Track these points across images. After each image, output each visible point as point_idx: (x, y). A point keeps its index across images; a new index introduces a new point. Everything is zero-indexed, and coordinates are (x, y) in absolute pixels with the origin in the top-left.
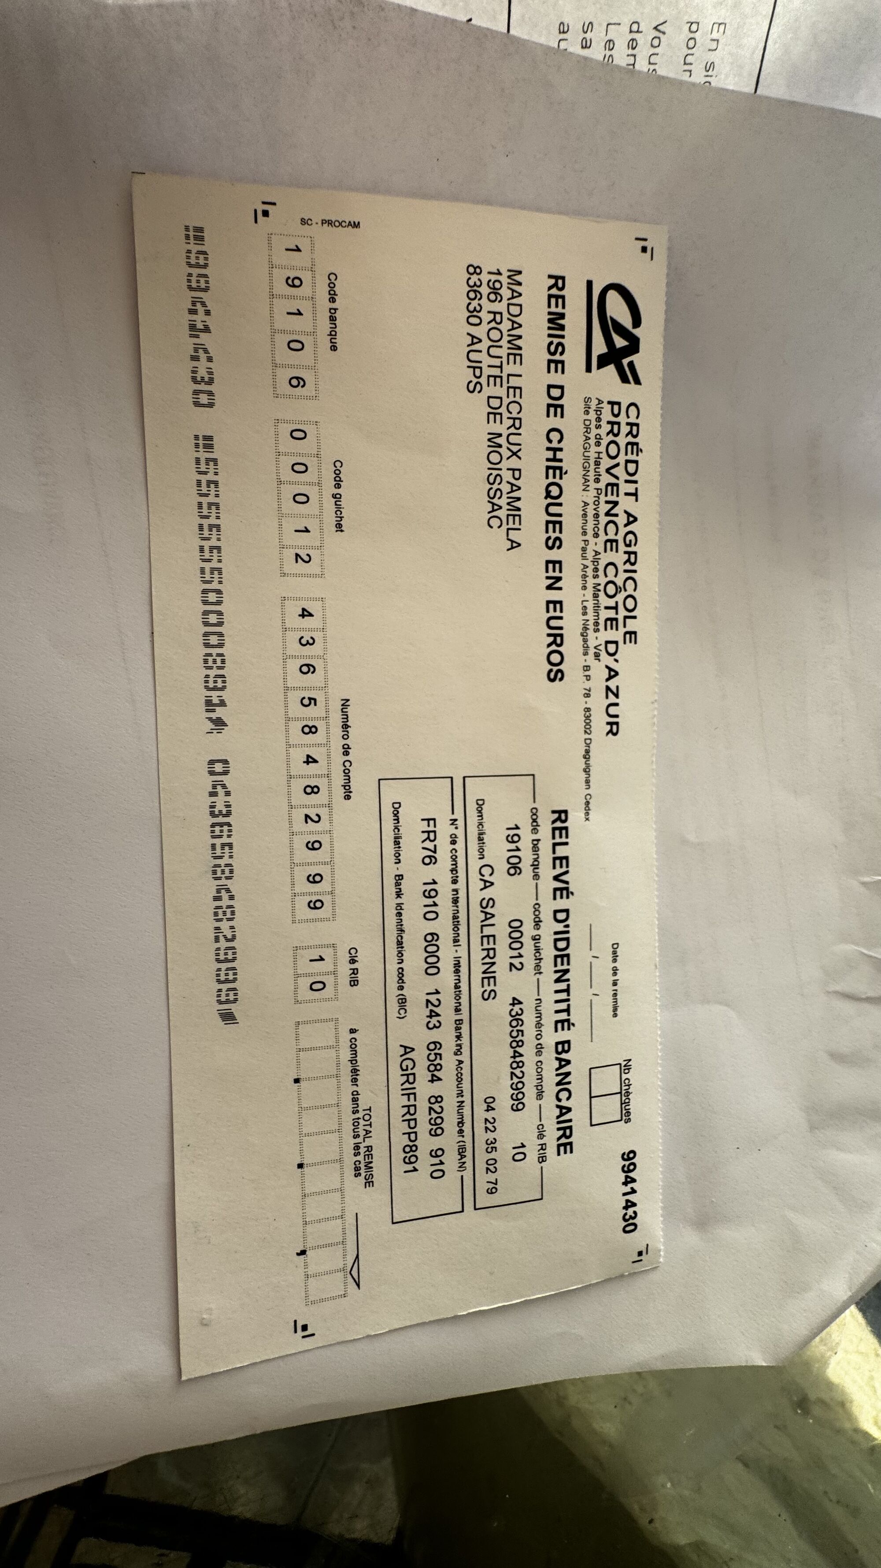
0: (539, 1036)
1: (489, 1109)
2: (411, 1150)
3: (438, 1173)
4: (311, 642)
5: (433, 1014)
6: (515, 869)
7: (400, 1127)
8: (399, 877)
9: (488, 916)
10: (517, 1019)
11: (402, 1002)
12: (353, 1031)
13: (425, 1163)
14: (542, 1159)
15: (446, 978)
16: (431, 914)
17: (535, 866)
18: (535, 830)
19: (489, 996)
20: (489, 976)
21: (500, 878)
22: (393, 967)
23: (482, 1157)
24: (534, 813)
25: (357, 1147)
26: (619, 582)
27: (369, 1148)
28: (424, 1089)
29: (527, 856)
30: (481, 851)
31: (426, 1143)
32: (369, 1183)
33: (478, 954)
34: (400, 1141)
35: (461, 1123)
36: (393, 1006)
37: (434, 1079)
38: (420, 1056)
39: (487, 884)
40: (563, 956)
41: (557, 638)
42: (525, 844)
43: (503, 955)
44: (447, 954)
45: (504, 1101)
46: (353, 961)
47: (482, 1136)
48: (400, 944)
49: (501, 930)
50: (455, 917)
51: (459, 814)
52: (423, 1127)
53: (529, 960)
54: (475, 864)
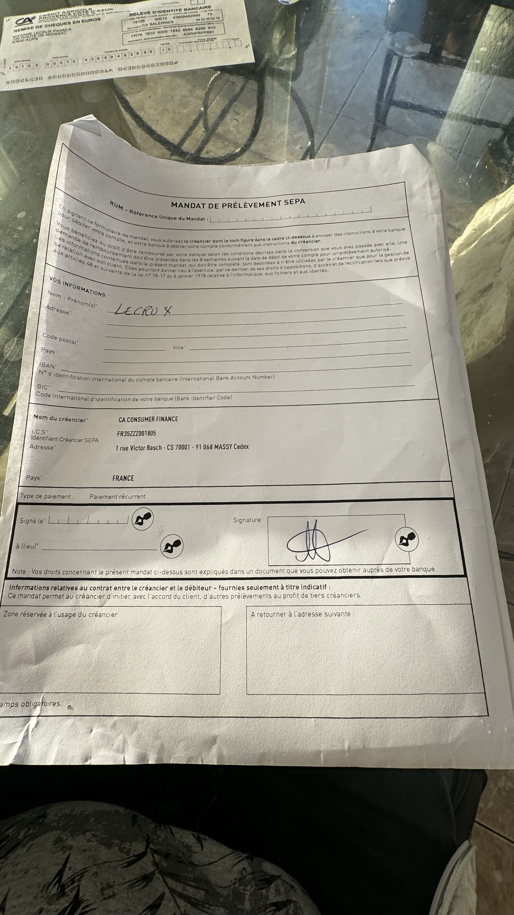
0: (182, 13)
1: (199, 20)
2: (208, 32)
3: (214, 27)
4: (93, 59)
5: (177, 31)
6: (143, 21)
7: (203, 34)
8: (145, 39)
9: (154, 24)
10: (178, 17)
11: (173, 36)
12: (180, 43)
13: (211, 30)
14: (212, 10)
15: (167, 29)
16: (154, 33)
17: (142, 17)
18: (134, 19)
19: (172, 22)
20: (168, 22)
21: (145, 23)
22: (165, 38)
23: (211, 20)
24: (130, 19)
25: (207, 41)
26: (77, 12)
27: (207, 39)
28: (194, 31)
29: (140, 19)
30: (139, 27)
31: (207, 30)
32: (216, 38)
33: (163, 25)
34: (206, 34)
35: (202, 24)
36: (174, 37)
37: (192, 29)
38: (186, 32)
39: (147, 25)
40: (164, 11)
41: (91, 20)
42: (137, 20)
43: (163, 20)
44: (162, 29)
45: (198, 18)
46: (164, 44)
47: (206, 20)
48: (160, 37)
49: (157, 21)
50: (154, 29)
51: (131, 32)
52: (203, 30)
53: (164, 17)
54: (142, 27)
